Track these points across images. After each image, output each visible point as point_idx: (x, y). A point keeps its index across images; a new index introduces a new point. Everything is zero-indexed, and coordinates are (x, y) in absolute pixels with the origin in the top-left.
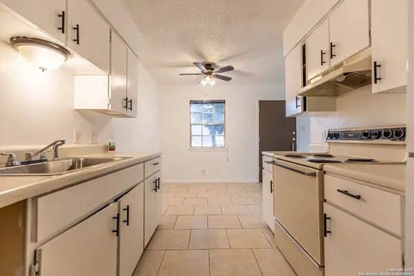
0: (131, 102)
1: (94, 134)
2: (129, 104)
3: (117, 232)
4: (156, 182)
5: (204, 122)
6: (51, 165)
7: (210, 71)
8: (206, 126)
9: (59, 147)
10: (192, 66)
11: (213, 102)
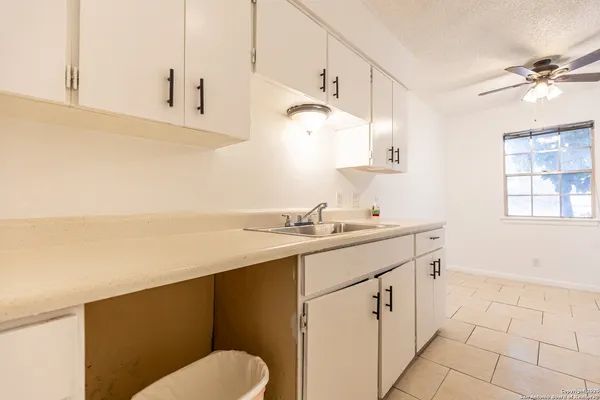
0: (398, 152)
1: (356, 196)
2: (396, 155)
3: (378, 314)
4: (434, 265)
5: (538, 169)
6: (318, 228)
7: (545, 73)
8: (546, 176)
9: (323, 210)
10: (505, 74)
11: (559, 130)
